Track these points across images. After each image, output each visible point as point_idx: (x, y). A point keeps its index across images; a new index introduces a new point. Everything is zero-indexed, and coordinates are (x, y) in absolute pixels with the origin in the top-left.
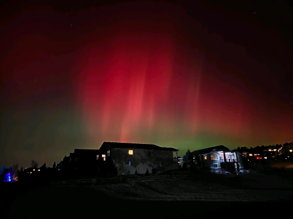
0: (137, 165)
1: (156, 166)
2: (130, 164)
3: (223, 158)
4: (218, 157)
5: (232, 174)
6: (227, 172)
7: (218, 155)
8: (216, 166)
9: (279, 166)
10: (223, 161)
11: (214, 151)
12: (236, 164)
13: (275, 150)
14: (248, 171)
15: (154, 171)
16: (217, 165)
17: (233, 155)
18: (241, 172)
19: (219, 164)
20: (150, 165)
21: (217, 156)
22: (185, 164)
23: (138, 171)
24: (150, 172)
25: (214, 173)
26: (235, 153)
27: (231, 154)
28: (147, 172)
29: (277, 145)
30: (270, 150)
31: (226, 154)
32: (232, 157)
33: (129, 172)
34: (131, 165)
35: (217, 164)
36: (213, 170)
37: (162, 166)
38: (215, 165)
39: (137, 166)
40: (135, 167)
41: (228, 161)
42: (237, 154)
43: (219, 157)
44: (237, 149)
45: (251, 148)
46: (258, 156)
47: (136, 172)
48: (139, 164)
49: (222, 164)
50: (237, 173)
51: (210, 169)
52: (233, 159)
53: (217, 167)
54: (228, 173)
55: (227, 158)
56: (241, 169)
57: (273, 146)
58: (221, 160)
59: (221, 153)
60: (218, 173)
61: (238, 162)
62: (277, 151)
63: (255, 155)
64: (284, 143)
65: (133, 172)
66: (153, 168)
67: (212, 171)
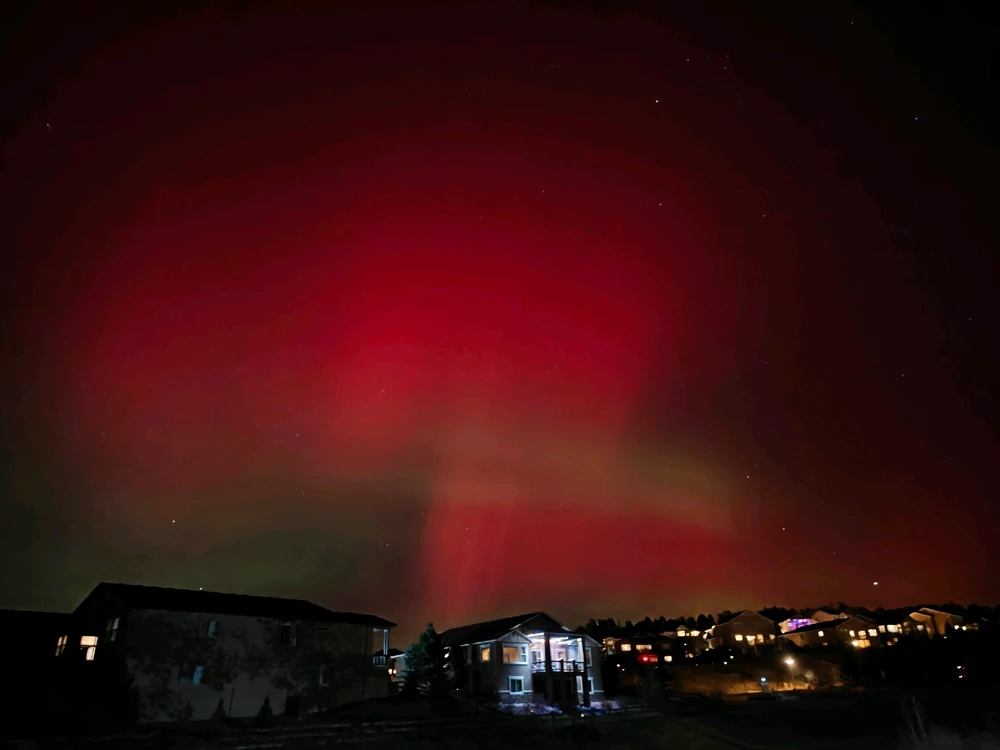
0: (229, 680)
1: (302, 687)
2: (197, 677)
3: (542, 658)
4: (527, 653)
5: (566, 716)
6: (551, 709)
7: (526, 646)
8: (517, 685)
9: (704, 686)
10: (543, 668)
11: (514, 633)
12: (579, 679)
13: (695, 633)
14: (615, 705)
15: (293, 705)
16: (519, 682)
17: (575, 647)
18: (594, 709)
19: (529, 677)
20: (281, 683)
21: (523, 648)
22: (412, 679)
23: (226, 707)
24: (277, 710)
25: (509, 712)
26: (579, 640)
27: (569, 642)
28: (266, 709)
29: (702, 617)
30: (681, 634)
31: (553, 641)
32: (571, 652)
33: (189, 710)
34: (203, 681)
35: (521, 678)
36: (505, 702)
37: (326, 685)
38: (513, 681)
39: (228, 687)
40: (220, 687)
41: (556, 667)
42: (586, 644)
43: (531, 651)
44: (588, 625)
45: (629, 623)
46: (645, 652)
47: (220, 710)
48: (236, 675)
49: (538, 680)
50: (584, 712)
51: (498, 698)
52: (574, 662)
53: (520, 690)
54: (553, 712)
55: (555, 657)
56: (597, 697)
57: (691, 619)
58: (535, 663)
59: (536, 641)
60: (523, 713)
61: (588, 671)
62: (701, 635)
63: (639, 647)
64: (721, 611)
65: (204, 711)
66: (292, 694)
67: (503, 705)
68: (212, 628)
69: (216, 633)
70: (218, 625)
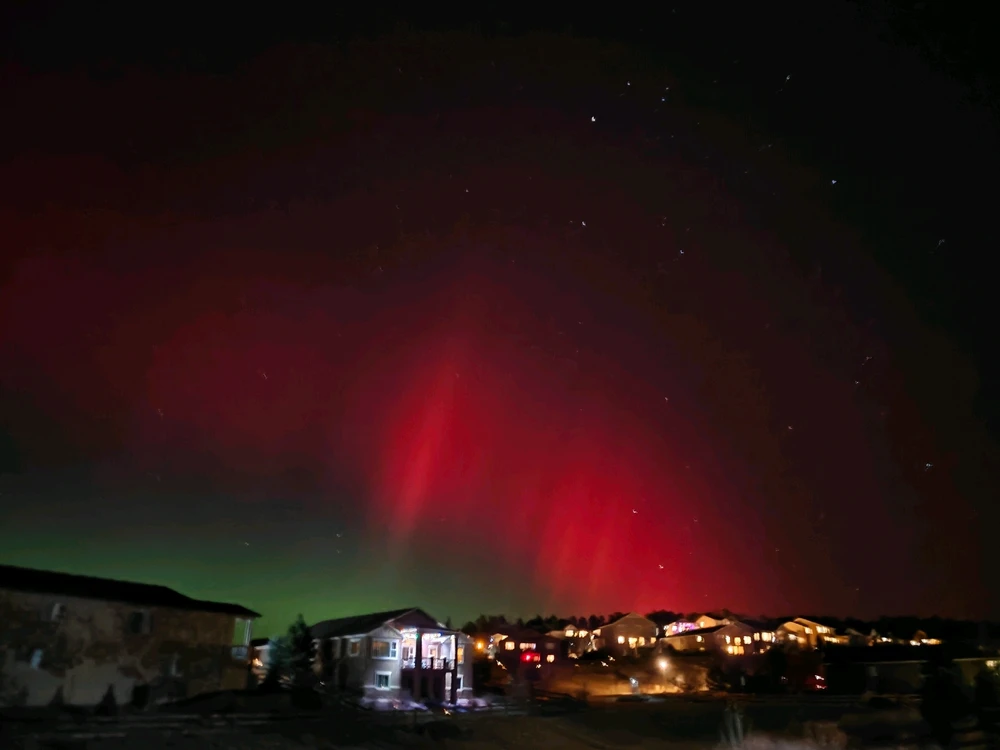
0: (71, 667)
1: (150, 676)
2: (36, 659)
3: (414, 655)
4: (397, 649)
5: (430, 712)
6: (415, 705)
7: (397, 641)
8: (384, 680)
10: (413, 665)
11: (387, 628)
12: (449, 676)
13: (583, 633)
14: (481, 702)
15: (140, 695)
16: (387, 677)
17: (448, 644)
18: (460, 707)
19: (397, 673)
20: (128, 671)
21: (395, 644)
22: (275, 670)
23: (66, 693)
24: (122, 697)
25: (372, 709)
26: (453, 637)
27: (443, 639)
28: (109, 697)
29: (593, 618)
30: (569, 633)
31: (427, 638)
32: (444, 649)
33: (24, 694)
34: (43, 665)
35: (389, 673)
36: (370, 696)
37: (179, 675)
38: (380, 676)
39: (69, 673)
40: (60, 673)
41: (426, 664)
42: (460, 642)
43: (402, 645)
45: (520, 621)
46: (529, 651)
47: (59, 696)
48: (80, 662)
49: (407, 676)
50: (448, 709)
51: (361, 693)
52: (445, 660)
53: (386, 684)
54: (417, 709)
55: (426, 654)
56: (464, 694)
57: (583, 620)
58: (407, 659)
59: (408, 636)
60: (387, 709)
61: (459, 669)
62: (588, 637)
63: (523, 646)
64: (612, 613)
65: (41, 695)
66: (140, 683)
67: (366, 700)
68: (56, 611)
69: (60, 617)
70: (62, 609)
